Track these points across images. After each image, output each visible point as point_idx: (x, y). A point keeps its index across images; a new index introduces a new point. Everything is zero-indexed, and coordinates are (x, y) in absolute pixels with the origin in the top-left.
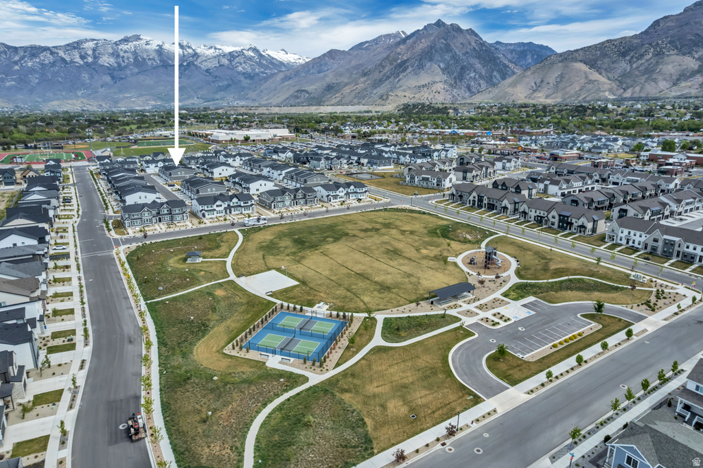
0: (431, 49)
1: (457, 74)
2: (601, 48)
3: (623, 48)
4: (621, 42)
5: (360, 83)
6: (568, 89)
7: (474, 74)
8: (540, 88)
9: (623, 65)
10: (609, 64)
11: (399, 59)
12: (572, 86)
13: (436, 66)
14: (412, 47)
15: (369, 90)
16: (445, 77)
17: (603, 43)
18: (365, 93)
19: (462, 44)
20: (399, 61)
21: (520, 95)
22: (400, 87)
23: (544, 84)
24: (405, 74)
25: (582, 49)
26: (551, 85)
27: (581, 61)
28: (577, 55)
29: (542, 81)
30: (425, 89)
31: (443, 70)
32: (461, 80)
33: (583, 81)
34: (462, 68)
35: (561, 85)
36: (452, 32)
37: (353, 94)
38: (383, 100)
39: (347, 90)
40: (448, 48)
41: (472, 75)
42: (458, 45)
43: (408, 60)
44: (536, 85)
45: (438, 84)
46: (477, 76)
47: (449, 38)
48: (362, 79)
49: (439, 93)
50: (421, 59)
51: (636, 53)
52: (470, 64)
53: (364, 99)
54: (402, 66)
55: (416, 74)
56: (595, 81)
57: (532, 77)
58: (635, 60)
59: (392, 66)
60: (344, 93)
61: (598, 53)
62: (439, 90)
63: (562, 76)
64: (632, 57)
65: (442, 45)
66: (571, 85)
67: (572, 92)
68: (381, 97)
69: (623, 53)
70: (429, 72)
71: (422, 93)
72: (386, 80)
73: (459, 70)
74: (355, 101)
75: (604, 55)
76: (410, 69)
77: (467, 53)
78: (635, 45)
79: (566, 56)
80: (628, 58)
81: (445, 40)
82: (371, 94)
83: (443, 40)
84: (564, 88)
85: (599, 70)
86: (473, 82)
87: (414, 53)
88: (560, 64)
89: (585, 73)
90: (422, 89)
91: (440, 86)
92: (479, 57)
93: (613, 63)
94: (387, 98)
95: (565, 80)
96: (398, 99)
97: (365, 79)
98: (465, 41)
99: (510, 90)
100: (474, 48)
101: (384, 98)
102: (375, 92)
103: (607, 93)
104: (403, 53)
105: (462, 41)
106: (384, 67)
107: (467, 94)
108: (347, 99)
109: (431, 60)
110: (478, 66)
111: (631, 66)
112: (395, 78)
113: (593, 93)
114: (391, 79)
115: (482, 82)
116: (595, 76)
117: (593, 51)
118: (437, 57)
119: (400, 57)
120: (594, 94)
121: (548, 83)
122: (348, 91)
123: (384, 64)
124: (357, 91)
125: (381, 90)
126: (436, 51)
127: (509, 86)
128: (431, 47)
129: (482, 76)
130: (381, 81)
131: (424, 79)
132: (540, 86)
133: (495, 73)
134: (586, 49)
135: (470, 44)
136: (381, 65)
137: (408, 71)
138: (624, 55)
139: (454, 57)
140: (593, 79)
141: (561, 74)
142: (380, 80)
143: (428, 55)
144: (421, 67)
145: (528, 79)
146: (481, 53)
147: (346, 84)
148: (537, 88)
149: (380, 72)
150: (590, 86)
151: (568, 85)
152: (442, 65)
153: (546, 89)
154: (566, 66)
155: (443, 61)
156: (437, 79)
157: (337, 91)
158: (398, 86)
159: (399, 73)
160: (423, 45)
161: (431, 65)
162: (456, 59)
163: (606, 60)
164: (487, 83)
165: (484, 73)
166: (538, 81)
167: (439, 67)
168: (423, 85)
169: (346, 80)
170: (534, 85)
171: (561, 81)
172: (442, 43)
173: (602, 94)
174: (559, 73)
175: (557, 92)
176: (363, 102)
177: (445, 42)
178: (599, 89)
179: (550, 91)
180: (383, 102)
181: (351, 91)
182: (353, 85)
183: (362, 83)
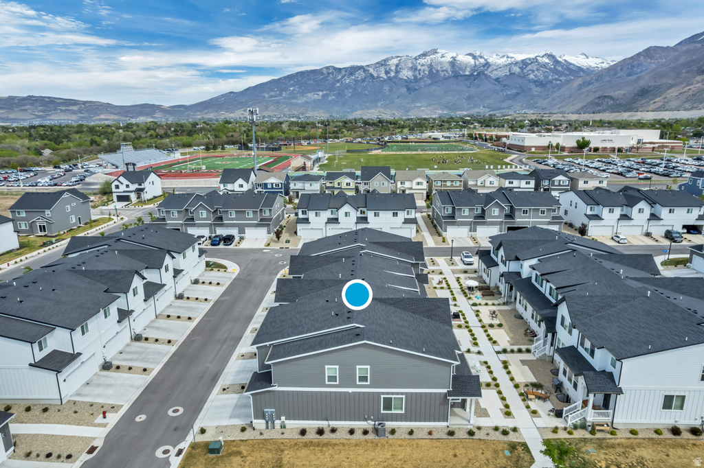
5: (695, 82)
37: (684, 97)
39: (673, 92)
48: (699, 78)
53: (701, 103)
60: (668, 96)
74: (687, 105)
108: (674, 104)
122: (675, 94)
124: (691, 93)
147: (672, 86)
157: (656, 96)
169: (670, 81)
176: (701, 106)
181: (680, 94)
182: (683, 86)
183: (698, 82)
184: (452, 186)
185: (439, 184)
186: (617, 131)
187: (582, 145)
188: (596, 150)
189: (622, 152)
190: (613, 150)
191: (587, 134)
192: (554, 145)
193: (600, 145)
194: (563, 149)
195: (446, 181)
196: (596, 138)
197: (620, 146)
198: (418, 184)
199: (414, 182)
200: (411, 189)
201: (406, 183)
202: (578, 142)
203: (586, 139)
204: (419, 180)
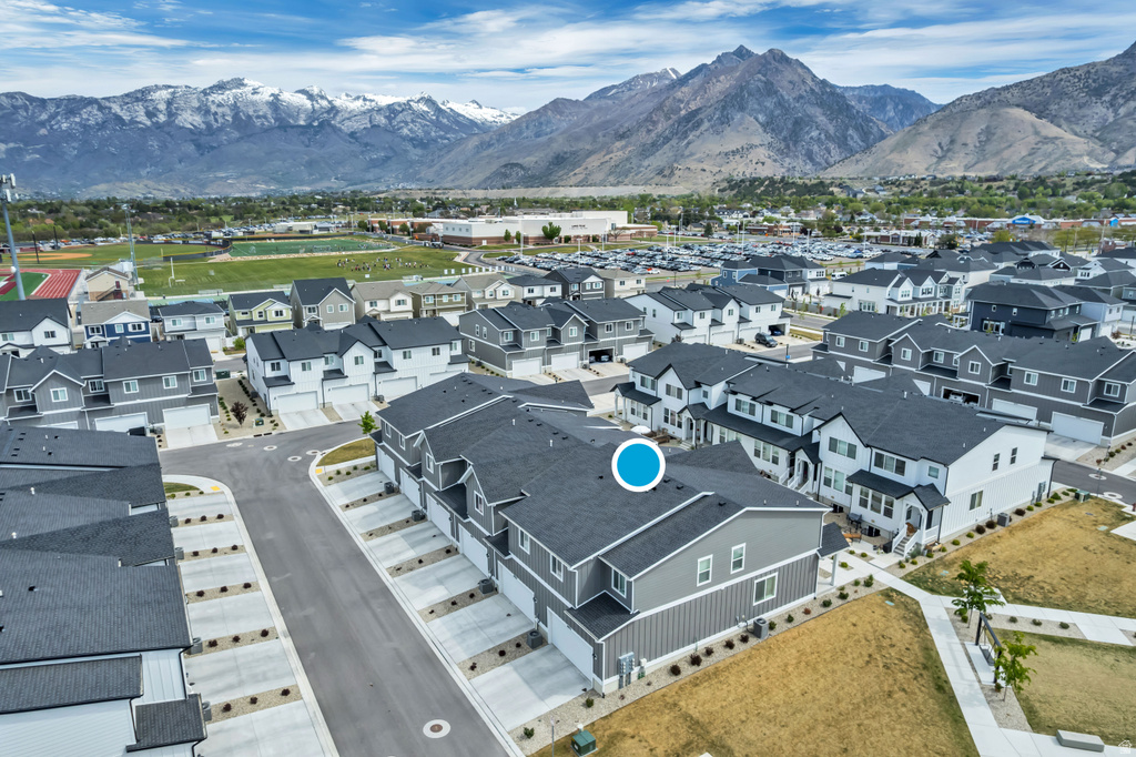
0: (742, 90)
1: (788, 132)
2: (1051, 83)
3: (1094, 81)
4: (1089, 72)
5: (615, 149)
6: (1006, 154)
7: (818, 132)
8: (950, 154)
9: (1099, 111)
10: (1072, 110)
11: (681, 110)
12: (1012, 149)
13: (752, 119)
14: (703, 88)
15: (634, 161)
16: (768, 138)
17: (1054, 75)
18: (628, 166)
19: (790, 82)
20: (683, 112)
21: (915, 165)
22: (691, 154)
23: (957, 147)
24: (698, 133)
25: (1016, 85)
26: (971, 147)
27: (1018, 106)
28: (1009, 96)
29: (952, 142)
30: (737, 157)
31: (765, 126)
32: (796, 143)
33: (1032, 139)
34: (797, 123)
35: (990, 148)
36: (773, 62)
37: (606, 168)
38: (664, 176)
39: (593, 162)
40: (770, 89)
41: (814, 134)
42: (785, 83)
43: (700, 109)
44: (942, 148)
45: (758, 150)
46: (823, 136)
47: (769, 73)
48: (619, 144)
49: (763, 164)
50: (724, 108)
51: (1121, 89)
52: (808, 116)
53: (626, 176)
54: (692, 121)
55: (718, 133)
56: (1056, 138)
57: (933, 134)
58: (1121, 101)
59: (670, 122)
60: (589, 167)
61: (1049, 91)
62: (763, 159)
63: (988, 133)
64: (1115, 97)
65: (759, 84)
66: (1010, 146)
67: (1016, 158)
68: (660, 172)
69: (1096, 89)
70: (740, 129)
71: (733, 165)
72: (664, 144)
73: (790, 126)
74: (611, 179)
75: (1062, 95)
76: (706, 125)
77: (801, 97)
78: (1115, 75)
79: (988, 97)
80: (1107, 98)
81: (764, 76)
82: (639, 167)
83: (760, 76)
84: (998, 153)
85: (1053, 120)
86: (816, 147)
87: (708, 100)
88: (983, 111)
89: (1033, 125)
90: (731, 158)
91: (762, 153)
92: (821, 104)
93: (1080, 107)
94: (672, 173)
95: (995, 137)
96: (692, 174)
97: (623, 143)
98: (796, 78)
99: (895, 157)
100: (812, 90)
101: (667, 172)
102: (646, 163)
103: (1086, 159)
104: (688, 100)
105: (790, 78)
106: (655, 123)
107: (808, 167)
108: (598, 177)
109: (742, 109)
110: (822, 119)
111: (1116, 112)
112: (681, 139)
113: (1057, 160)
114: (674, 142)
115: (832, 146)
116: (1052, 130)
117: (1038, 88)
118: (752, 104)
119: (682, 106)
120: (1060, 162)
121: (965, 144)
122: (597, 164)
123: (655, 118)
124: (613, 163)
125: (658, 160)
126: (750, 94)
127: (892, 151)
128: (742, 88)
129: (830, 136)
130: (655, 146)
131: (733, 141)
132: (949, 150)
133: (851, 132)
134: (1025, 85)
135: (804, 82)
136: (649, 119)
137: (703, 128)
138: (1098, 93)
139: (781, 104)
140: (1050, 135)
141: (988, 127)
142: (654, 144)
143: (734, 102)
144: (725, 120)
145: (927, 139)
146: (825, 97)
147: (590, 153)
148: (945, 153)
149: (649, 131)
150: (1049, 147)
151: (1003, 146)
152: (761, 118)
153: (962, 155)
154: (992, 116)
155: (763, 110)
156: (756, 141)
157: (576, 165)
158: (687, 153)
159: (686, 131)
160: (722, 85)
161: (742, 118)
162: (784, 107)
163: (1066, 103)
164: (839, 147)
165: (832, 130)
166: (945, 141)
167: (757, 120)
168: (733, 152)
169: (588, 147)
170: (937, 148)
171: (988, 140)
172: (760, 80)
173: (1076, 161)
174: (983, 127)
175: (985, 159)
176: (626, 181)
177: (763, 78)
178: (1066, 153)
179: (971, 159)
180: (664, 180)
181: (602, 164)
182: (603, 153)
183: (618, 150)
184: (450, 302)
185: (431, 301)
186: (579, 213)
187: (551, 234)
188: (568, 239)
189: (598, 241)
190: (587, 238)
191: (555, 218)
192: (513, 234)
193: (572, 233)
194: (526, 240)
195: (440, 296)
196: (566, 222)
197: (595, 234)
198: (399, 303)
199: (393, 301)
200: (388, 312)
201: (379, 303)
202: (544, 229)
203: (555, 225)
204: (400, 297)
